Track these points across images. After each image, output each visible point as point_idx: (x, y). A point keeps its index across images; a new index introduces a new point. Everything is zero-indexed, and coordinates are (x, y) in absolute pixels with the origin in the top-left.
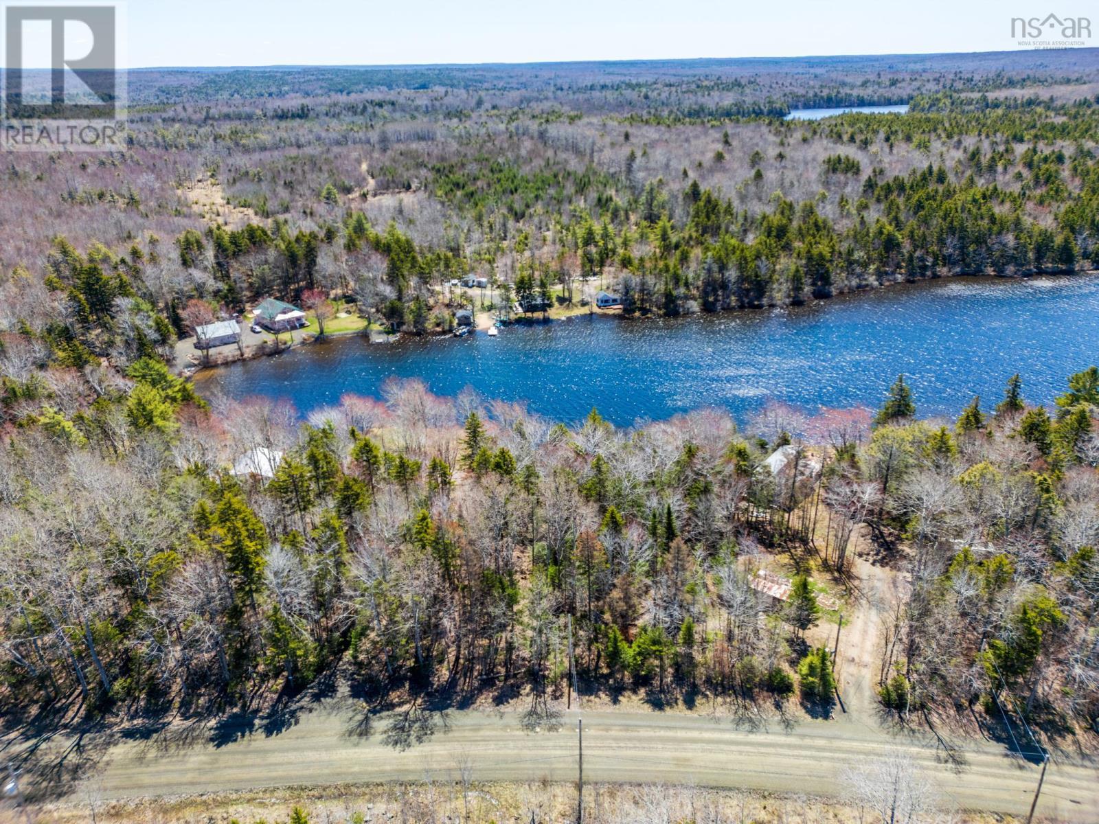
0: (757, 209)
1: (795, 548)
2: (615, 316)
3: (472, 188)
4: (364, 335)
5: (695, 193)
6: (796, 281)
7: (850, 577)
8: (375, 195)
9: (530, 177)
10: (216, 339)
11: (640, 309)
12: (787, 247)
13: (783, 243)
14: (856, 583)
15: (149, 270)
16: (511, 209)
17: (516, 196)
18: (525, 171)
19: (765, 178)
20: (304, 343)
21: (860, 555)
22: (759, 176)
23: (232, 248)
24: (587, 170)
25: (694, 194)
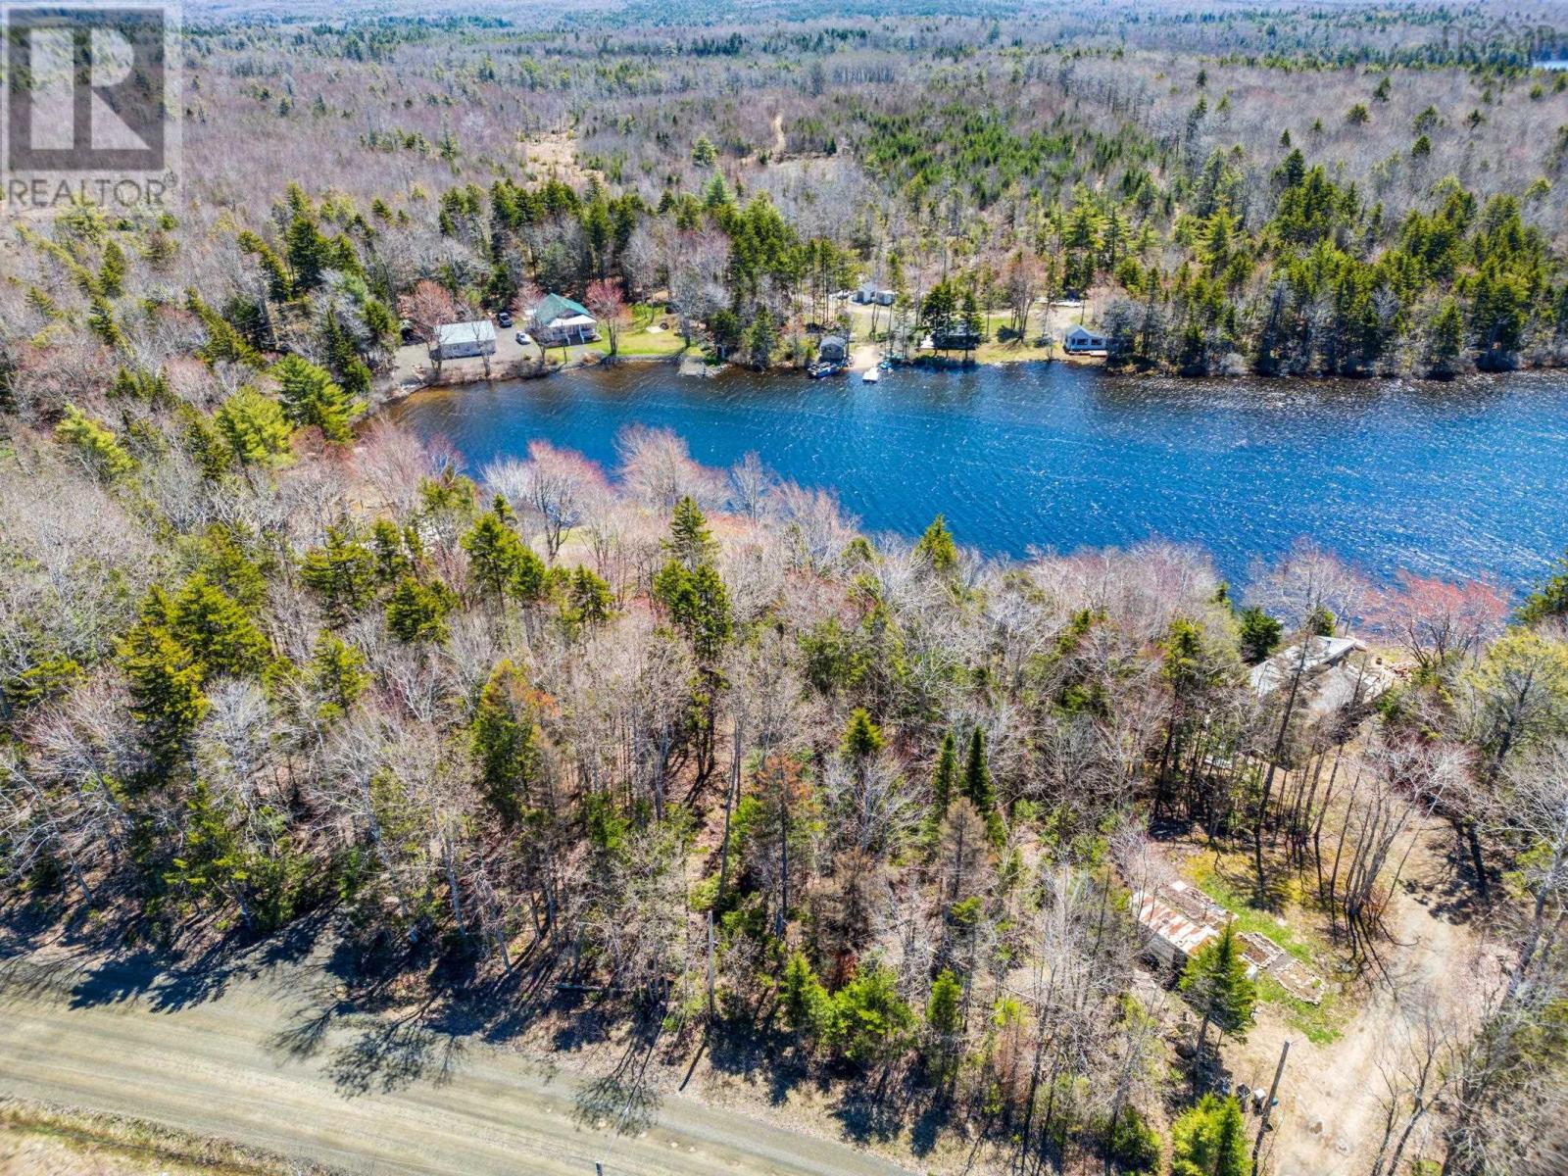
0: (1403, 204)
1: (1272, 845)
2: (1089, 367)
3: (927, 154)
4: (674, 361)
5: (1293, 172)
6: (1446, 333)
7: (1373, 931)
8: (781, 160)
9: (1024, 142)
10: (457, 346)
11: (1136, 360)
12: (1444, 275)
13: (1436, 266)
14: (1383, 948)
15: (392, 236)
16: (977, 188)
17: (991, 169)
18: (1019, 131)
19: (1434, 154)
20: (582, 365)
21: (1411, 887)
22: (1423, 148)
23: (517, 213)
24: (1121, 134)
25: (1291, 175)
